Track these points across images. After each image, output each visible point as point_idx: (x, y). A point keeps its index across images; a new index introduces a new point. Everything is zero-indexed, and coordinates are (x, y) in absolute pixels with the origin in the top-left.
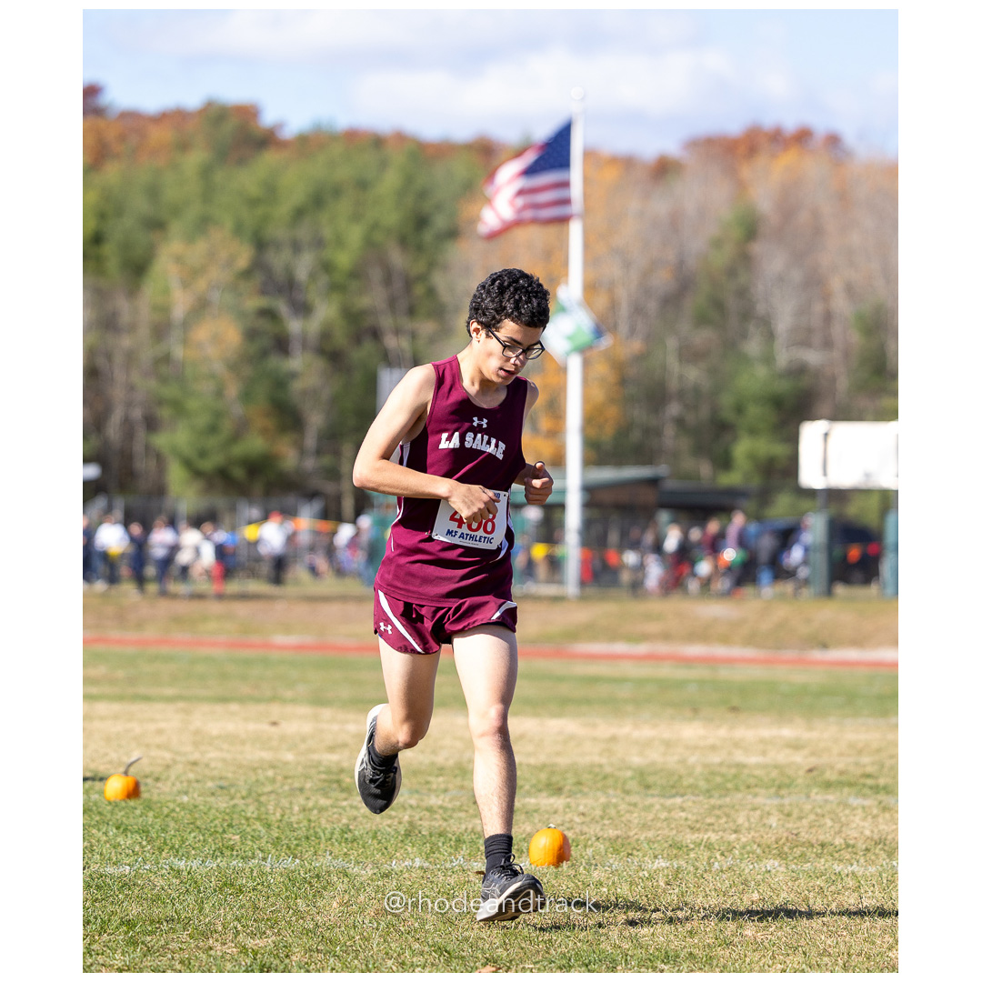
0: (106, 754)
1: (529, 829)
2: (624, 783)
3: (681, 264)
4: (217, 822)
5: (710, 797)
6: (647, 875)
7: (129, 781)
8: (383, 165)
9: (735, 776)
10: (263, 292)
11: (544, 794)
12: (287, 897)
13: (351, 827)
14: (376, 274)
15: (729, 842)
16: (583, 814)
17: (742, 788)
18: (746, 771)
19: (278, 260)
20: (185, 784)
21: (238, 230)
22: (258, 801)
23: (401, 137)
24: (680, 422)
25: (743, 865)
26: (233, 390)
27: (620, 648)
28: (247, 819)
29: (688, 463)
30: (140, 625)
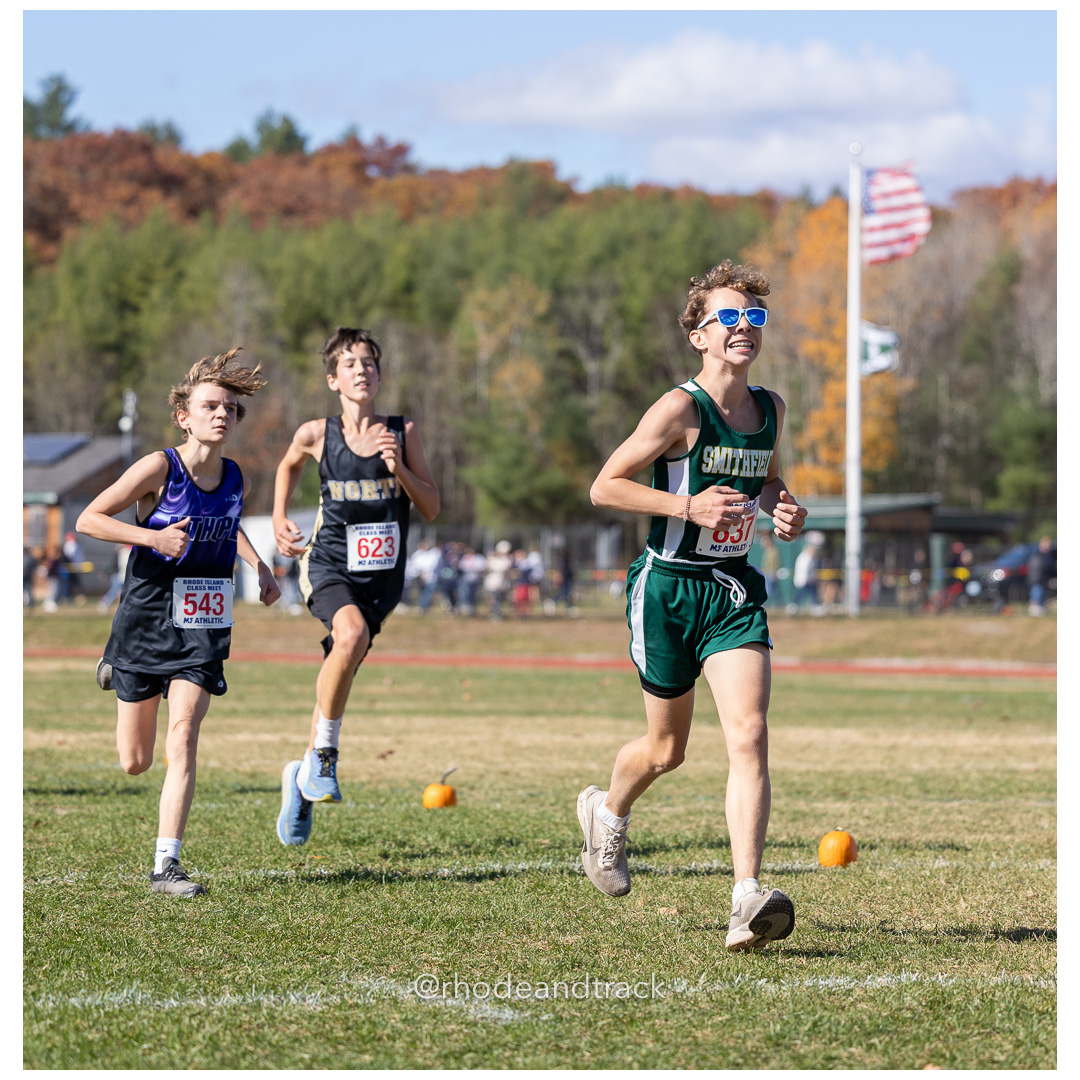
0: (423, 765)
1: (817, 831)
2: (906, 789)
3: (951, 305)
4: (528, 827)
5: (986, 800)
6: (928, 874)
7: (446, 790)
8: (674, 216)
9: (1008, 782)
10: (562, 332)
11: (831, 799)
12: (595, 897)
13: (653, 831)
14: (664, 318)
15: (1004, 843)
16: (868, 818)
17: (1015, 792)
18: (1019, 777)
19: (576, 306)
20: (498, 793)
21: (539, 278)
22: (565, 807)
23: (689, 191)
24: (951, 453)
25: (1017, 864)
26: (535, 427)
27: (898, 662)
28: (556, 824)
29: (959, 491)
30: (452, 645)
